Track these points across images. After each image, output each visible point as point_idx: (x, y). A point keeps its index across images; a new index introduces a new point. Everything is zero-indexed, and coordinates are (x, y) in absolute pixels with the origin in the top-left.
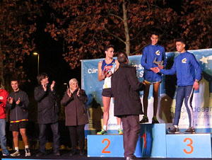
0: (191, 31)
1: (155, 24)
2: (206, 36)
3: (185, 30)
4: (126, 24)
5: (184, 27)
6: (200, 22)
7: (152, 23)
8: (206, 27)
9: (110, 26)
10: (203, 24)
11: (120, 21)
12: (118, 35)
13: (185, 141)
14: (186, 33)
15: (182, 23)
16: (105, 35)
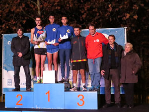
0: (88, 15)
1: (61, 9)
2: (99, 19)
3: (83, 14)
4: (39, 8)
5: (83, 12)
6: (95, 9)
7: (59, 8)
8: (99, 13)
9: (27, 9)
10: (96, 10)
11: (34, 5)
12: (33, 16)
13: (78, 96)
14: (84, 16)
15: (81, 9)
16: (23, 16)
